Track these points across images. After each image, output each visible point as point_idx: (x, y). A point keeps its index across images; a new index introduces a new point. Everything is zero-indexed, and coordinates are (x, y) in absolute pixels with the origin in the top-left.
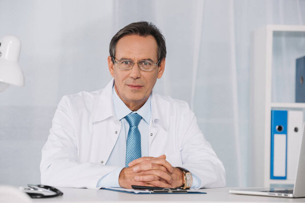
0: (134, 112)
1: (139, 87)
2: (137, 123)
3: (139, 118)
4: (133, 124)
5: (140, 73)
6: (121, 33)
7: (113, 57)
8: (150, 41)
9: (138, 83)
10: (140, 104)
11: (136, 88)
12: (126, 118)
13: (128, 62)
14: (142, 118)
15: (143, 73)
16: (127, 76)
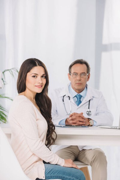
0: (79, 94)
1: (81, 84)
2: (80, 98)
3: (81, 97)
4: (78, 98)
5: (81, 78)
6: (73, 64)
7: (70, 72)
8: (84, 66)
9: (80, 82)
10: (81, 91)
11: (79, 84)
12: (76, 96)
13: (76, 74)
14: (82, 96)
15: (82, 79)
16: (76, 80)
